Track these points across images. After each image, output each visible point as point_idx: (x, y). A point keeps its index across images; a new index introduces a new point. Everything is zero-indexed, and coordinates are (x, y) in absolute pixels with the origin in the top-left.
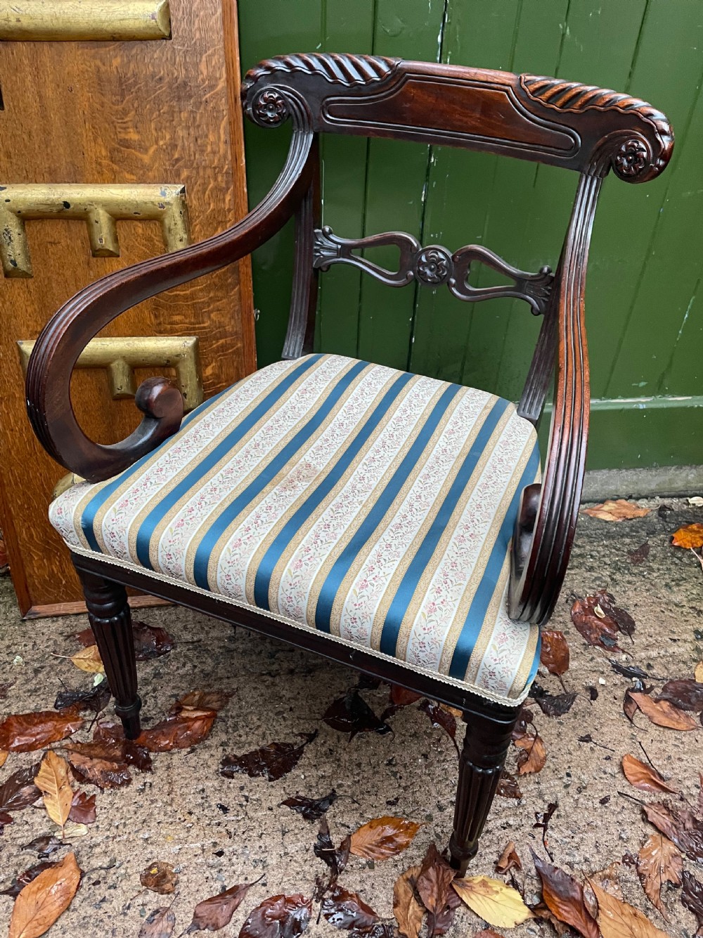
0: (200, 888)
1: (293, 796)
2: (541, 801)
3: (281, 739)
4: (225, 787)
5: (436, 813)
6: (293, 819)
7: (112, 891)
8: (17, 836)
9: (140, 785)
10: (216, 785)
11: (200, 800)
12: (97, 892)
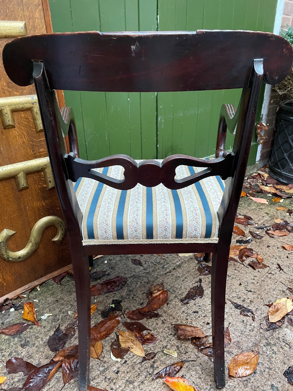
2: (274, 265)
4: (189, 307)
5: (253, 281)
9: (161, 322)
10: (186, 308)
11: (186, 315)
12: (183, 357)
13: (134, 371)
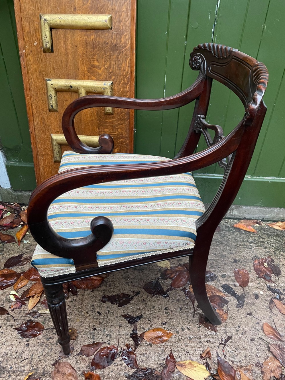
0: (85, 340)
1: (126, 314)
2: (225, 335)
3: (126, 292)
4: (102, 306)
5: (181, 331)
6: (124, 322)
7: (54, 335)
8: (26, 310)
10: (98, 304)
11: (91, 309)
12: (49, 334)
13: (18, 315)
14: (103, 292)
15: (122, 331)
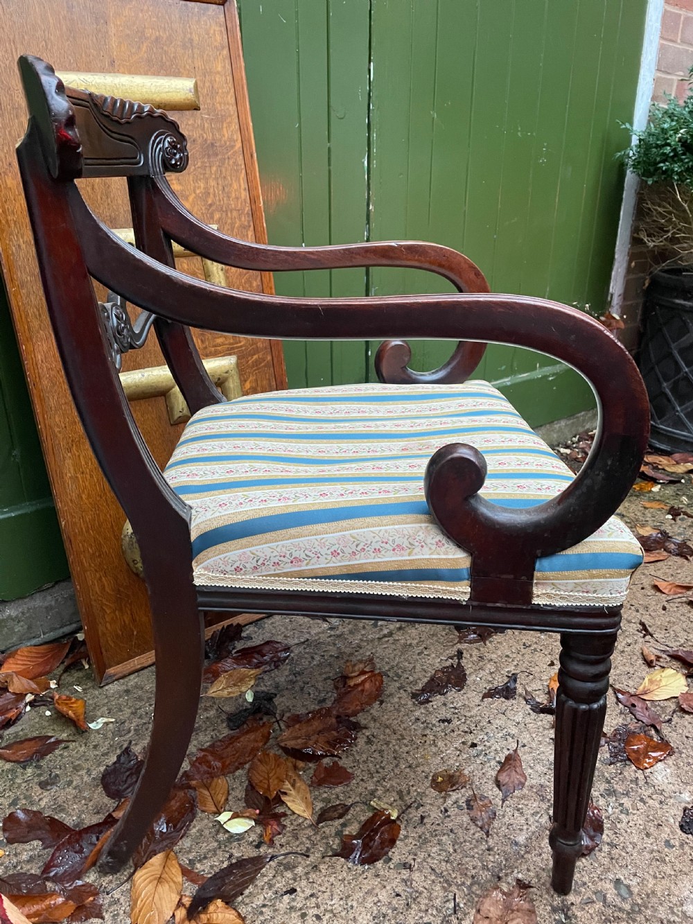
0: (484, 771)
1: (484, 691)
2: (634, 625)
3: (438, 666)
4: (431, 709)
6: (499, 703)
7: (422, 809)
8: (300, 821)
9: (365, 739)
10: (423, 711)
11: (422, 726)
12: (411, 816)
13: (297, 843)
14: (402, 691)
15: (515, 715)
